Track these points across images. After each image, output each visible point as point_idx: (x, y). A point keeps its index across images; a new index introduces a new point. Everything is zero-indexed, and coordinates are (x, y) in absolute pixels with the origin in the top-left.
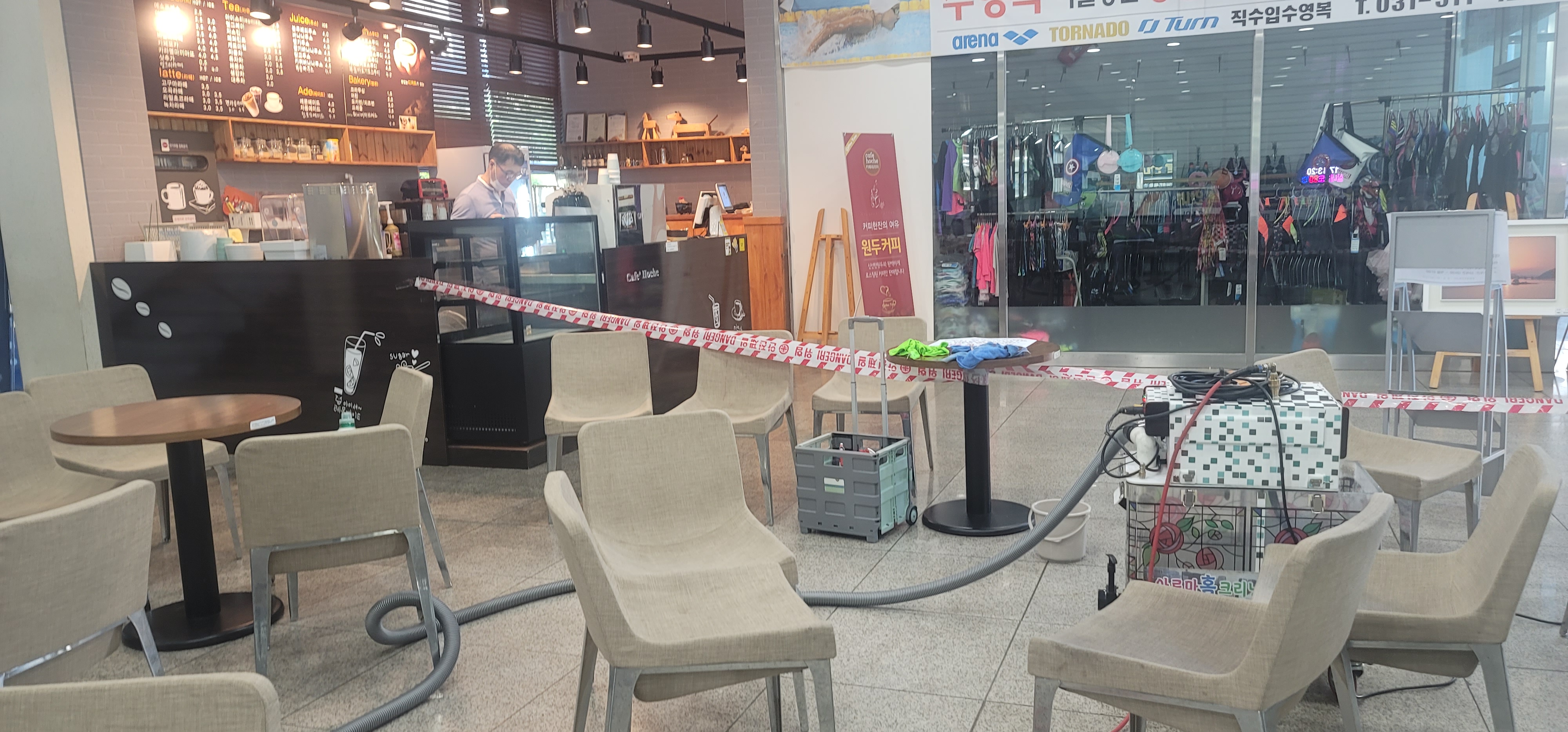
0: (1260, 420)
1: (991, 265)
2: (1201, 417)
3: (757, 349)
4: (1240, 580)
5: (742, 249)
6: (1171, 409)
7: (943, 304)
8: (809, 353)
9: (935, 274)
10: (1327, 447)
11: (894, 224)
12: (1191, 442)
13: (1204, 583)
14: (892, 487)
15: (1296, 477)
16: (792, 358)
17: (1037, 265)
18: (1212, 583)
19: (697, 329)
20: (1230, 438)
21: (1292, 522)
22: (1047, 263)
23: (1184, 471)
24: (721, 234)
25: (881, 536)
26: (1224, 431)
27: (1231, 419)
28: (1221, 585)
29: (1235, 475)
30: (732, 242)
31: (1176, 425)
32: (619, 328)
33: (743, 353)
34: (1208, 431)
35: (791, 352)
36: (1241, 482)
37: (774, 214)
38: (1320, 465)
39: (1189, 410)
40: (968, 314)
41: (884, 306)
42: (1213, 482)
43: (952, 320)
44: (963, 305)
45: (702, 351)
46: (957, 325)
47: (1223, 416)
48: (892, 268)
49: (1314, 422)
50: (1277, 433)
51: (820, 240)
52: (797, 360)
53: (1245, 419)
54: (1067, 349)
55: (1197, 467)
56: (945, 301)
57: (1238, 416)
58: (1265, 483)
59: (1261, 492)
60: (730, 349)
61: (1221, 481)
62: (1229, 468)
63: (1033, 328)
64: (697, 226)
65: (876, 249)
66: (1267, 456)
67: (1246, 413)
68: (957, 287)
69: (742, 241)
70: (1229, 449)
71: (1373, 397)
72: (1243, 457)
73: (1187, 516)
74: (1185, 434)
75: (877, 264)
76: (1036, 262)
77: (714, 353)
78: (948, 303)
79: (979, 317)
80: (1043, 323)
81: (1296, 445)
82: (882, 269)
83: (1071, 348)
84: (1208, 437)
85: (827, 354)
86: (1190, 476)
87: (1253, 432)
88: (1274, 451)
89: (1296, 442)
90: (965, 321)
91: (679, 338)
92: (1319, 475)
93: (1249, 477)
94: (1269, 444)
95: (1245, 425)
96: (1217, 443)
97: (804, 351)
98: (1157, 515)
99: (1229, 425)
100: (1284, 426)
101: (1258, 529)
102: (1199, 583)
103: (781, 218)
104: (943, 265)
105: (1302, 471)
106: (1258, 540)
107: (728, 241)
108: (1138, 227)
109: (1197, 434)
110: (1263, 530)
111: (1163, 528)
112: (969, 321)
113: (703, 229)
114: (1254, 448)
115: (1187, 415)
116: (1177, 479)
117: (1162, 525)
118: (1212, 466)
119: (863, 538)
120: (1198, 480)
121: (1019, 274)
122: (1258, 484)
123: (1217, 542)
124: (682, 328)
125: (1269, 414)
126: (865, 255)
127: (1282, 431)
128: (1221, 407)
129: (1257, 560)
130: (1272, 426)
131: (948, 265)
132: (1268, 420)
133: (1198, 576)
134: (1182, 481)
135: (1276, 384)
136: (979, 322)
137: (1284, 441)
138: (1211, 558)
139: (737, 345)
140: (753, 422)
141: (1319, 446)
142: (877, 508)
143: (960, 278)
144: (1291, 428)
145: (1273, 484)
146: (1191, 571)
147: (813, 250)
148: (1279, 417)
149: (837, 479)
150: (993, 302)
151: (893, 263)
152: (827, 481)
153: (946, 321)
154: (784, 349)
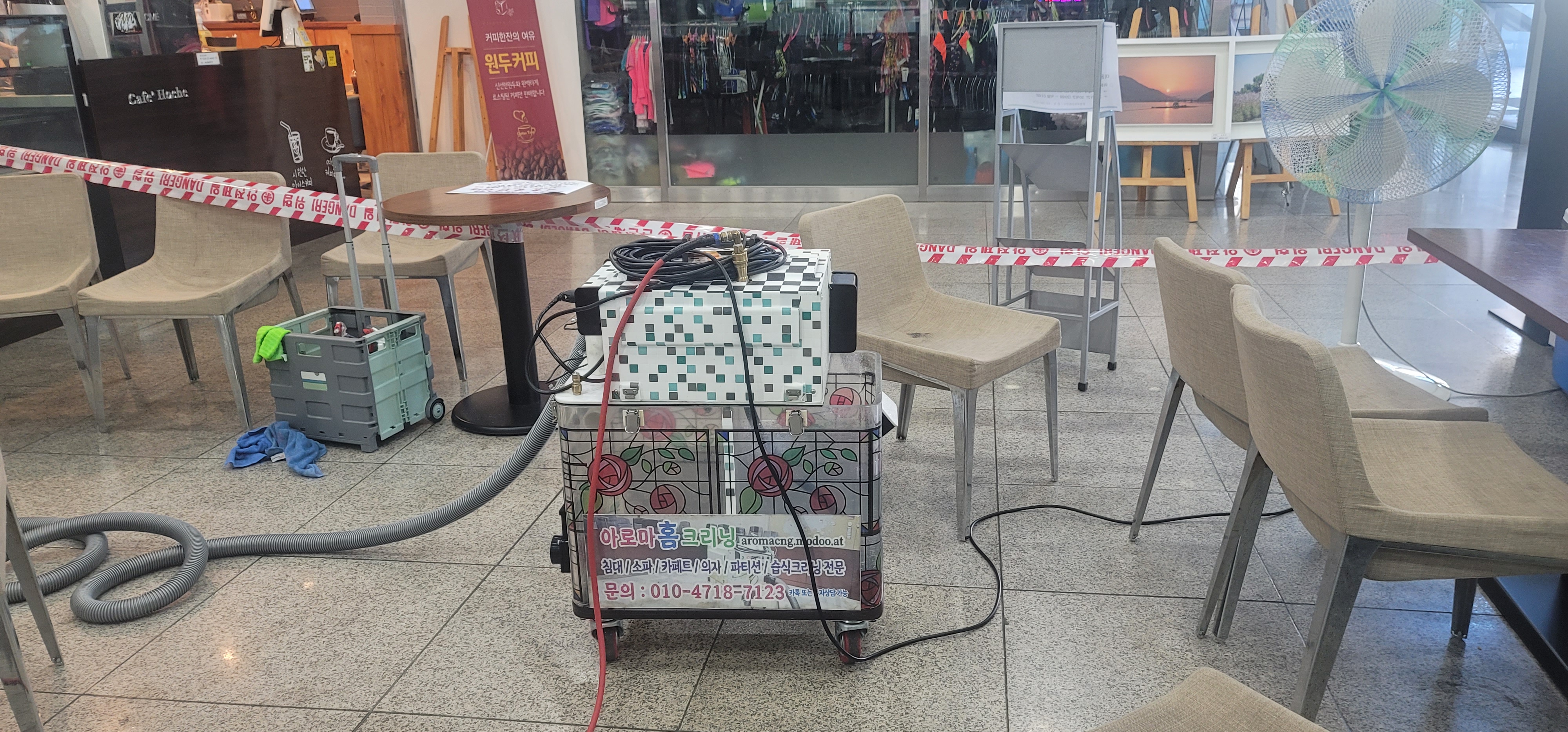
0: (717, 312)
1: (647, 85)
2: (639, 311)
3: (233, 198)
4: (708, 526)
5: (332, 63)
6: (601, 297)
7: (595, 132)
8: (301, 203)
9: (584, 96)
10: (805, 346)
11: (528, 35)
12: (629, 344)
13: (663, 531)
14: (397, 378)
15: (769, 388)
16: (279, 209)
17: (699, 87)
18: (673, 531)
19: (151, 170)
20: (679, 338)
21: (768, 448)
22: (710, 83)
23: (623, 384)
24: (299, 44)
25: (381, 443)
26: (670, 328)
27: (679, 312)
28: (685, 534)
29: (692, 387)
30: (314, 54)
31: (609, 321)
32: (48, 170)
33: (214, 203)
34: (650, 328)
35: (278, 202)
36: (700, 397)
37: (388, 21)
38: (798, 370)
39: (623, 299)
40: (624, 143)
41: (520, 134)
42: (664, 397)
43: (607, 150)
44: (619, 132)
45: (159, 200)
46: (613, 156)
47: (668, 308)
48: (528, 88)
49: (786, 312)
50: (738, 329)
51: (445, 55)
52: (286, 213)
53: (698, 310)
54: (734, 183)
55: (642, 378)
56: (597, 129)
57: (689, 307)
58: (731, 396)
59: (727, 410)
60: (197, 197)
61: (673, 395)
62: (682, 378)
63: (698, 159)
64: (266, 34)
65: (506, 66)
66: (730, 361)
67: (698, 302)
68: (611, 112)
69: (331, 54)
70: (680, 352)
71: (960, 250)
72: (700, 363)
73: (634, 445)
74: (620, 333)
75: (508, 84)
76: (698, 83)
77: (177, 203)
78: (600, 131)
79: (638, 147)
80: (707, 153)
81: (765, 345)
82: (516, 89)
83: (738, 181)
84: (650, 336)
85: (324, 204)
86: (633, 390)
87: (708, 329)
88: (736, 352)
89: (764, 341)
90: (620, 151)
91: (127, 183)
92: (797, 384)
93: (709, 389)
94: (731, 345)
95: (698, 319)
96: (662, 344)
97: (294, 200)
98: (594, 444)
99: (677, 320)
100: (748, 320)
101: (726, 458)
102: (657, 532)
103: (396, 26)
104: (593, 86)
105: (776, 379)
106: (727, 472)
107: (306, 53)
108: (818, 43)
109: (635, 332)
110: (732, 459)
111: (605, 463)
112: (626, 152)
113: (275, 38)
114: (713, 350)
115: (621, 307)
116: (616, 395)
117: (603, 458)
118: (660, 375)
119: (357, 447)
120: (644, 395)
121: (680, 97)
122: (721, 398)
123: (675, 478)
124: (131, 169)
125: (728, 303)
126: (491, 72)
127: (745, 327)
128: (666, 295)
129: (728, 498)
130: (731, 320)
131: (598, 86)
132: (727, 312)
133: (654, 523)
134: (622, 396)
135: (742, 258)
136: (638, 152)
137: (749, 339)
138: (670, 500)
139: (206, 192)
140: (204, 298)
141: (795, 346)
142: (370, 408)
143: (612, 101)
144: (757, 320)
145: (741, 397)
146: (645, 517)
147: (439, 66)
148: (741, 307)
149: (317, 373)
150: (652, 129)
151: (529, 83)
152: (305, 375)
153: (600, 151)
154: (268, 198)
